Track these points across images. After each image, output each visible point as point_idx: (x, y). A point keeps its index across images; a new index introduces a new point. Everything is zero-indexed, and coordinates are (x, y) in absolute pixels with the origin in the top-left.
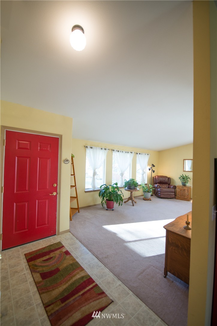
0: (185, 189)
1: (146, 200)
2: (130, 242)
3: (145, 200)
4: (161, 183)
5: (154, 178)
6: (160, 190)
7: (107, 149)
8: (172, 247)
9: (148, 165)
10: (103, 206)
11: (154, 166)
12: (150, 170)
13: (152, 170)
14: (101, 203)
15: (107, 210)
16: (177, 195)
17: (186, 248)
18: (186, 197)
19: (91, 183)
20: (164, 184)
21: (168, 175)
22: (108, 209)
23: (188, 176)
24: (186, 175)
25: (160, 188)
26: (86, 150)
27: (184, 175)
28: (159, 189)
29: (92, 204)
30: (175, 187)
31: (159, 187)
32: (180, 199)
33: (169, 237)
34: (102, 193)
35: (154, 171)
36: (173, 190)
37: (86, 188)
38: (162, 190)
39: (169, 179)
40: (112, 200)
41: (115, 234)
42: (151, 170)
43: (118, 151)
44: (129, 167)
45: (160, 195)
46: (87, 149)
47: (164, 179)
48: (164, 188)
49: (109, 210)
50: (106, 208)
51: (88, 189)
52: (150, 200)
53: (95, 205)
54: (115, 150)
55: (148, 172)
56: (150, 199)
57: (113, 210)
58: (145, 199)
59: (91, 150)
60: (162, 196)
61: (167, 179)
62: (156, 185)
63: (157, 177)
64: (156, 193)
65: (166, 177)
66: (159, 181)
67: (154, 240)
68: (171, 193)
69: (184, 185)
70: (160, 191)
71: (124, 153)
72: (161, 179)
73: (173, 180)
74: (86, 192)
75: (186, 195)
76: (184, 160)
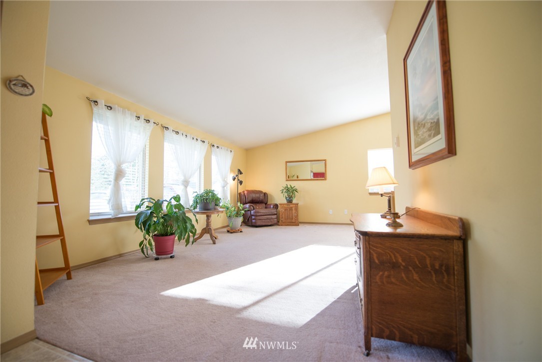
0: (292, 208)
1: (234, 232)
2: (245, 308)
3: (232, 233)
4: (254, 202)
5: (242, 194)
6: (255, 212)
7: (152, 121)
8: (381, 273)
9: (232, 170)
10: (144, 254)
11: (241, 173)
12: (234, 179)
13: (238, 180)
14: (140, 246)
15: (157, 259)
16: (281, 219)
17: (417, 263)
18: (294, 221)
19: (108, 198)
20: (258, 205)
21: (264, 189)
22: (160, 257)
23: (294, 187)
24: (291, 186)
25: (254, 209)
26: (92, 110)
27: (289, 186)
28: (252, 212)
29: (111, 253)
30: (276, 206)
31: (252, 208)
32: (285, 225)
33: (372, 251)
34: (145, 217)
35: (241, 183)
36: (274, 211)
37: (91, 212)
38: (258, 212)
39: (265, 194)
40: (172, 234)
41: (201, 302)
42: (236, 180)
43: (177, 133)
44: (199, 170)
45: (255, 222)
46: (95, 109)
47: (257, 195)
48: (261, 209)
49: (162, 259)
50: (155, 256)
51: (99, 214)
52: (241, 232)
53: (120, 255)
54: (171, 128)
55: (232, 184)
56: (240, 230)
57: (171, 257)
58: (231, 231)
59: (109, 113)
60: (259, 223)
61: (262, 195)
62: (247, 206)
63: (246, 192)
64: (248, 220)
65: (260, 192)
66: (250, 199)
67: (290, 289)
68: (273, 216)
69: (290, 201)
70: (255, 214)
71: (189, 140)
72: (254, 195)
73: (271, 196)
74: (91, 222)
75: (294, 217)
76: (287, 162)
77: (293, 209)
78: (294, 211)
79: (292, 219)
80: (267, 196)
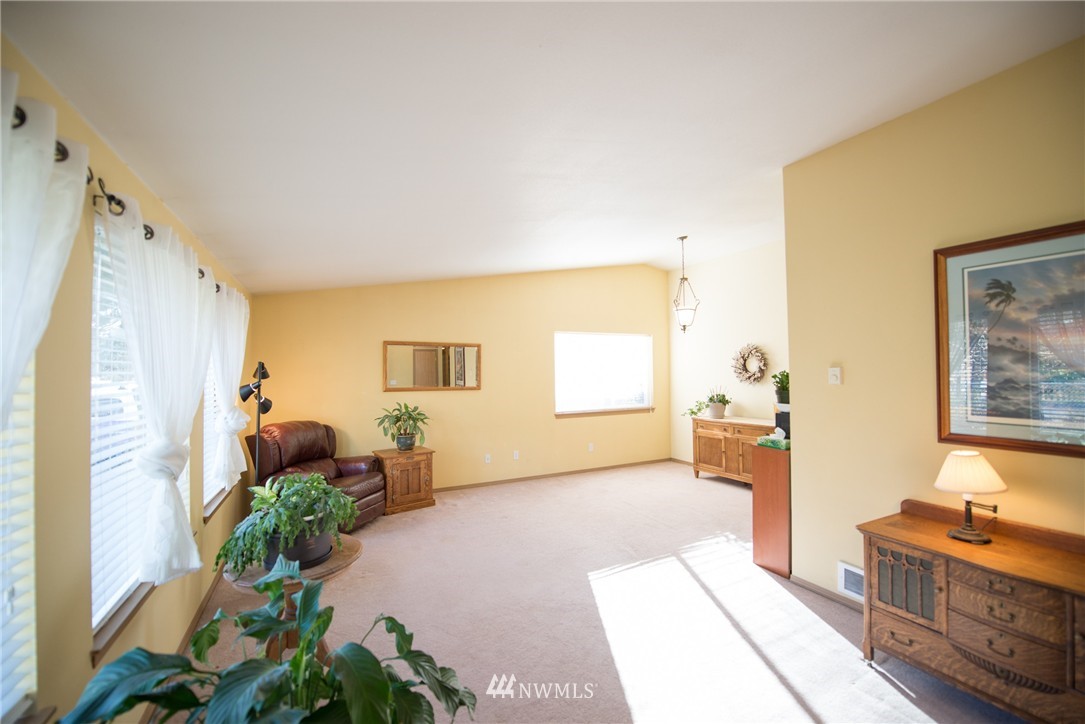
0: (418, 463)
18: (422, 494)
32: (403, 511)
36: (379, 480)
39: (327, 430)
61: (319, 433)
63: (277, 432)
65: (313, 425)
68: (377, 494)
69: (406, 443)
75: (423, 486)
76: (386, 343)
77: (422, 465)
78: (423, 471)
79: (420, 491)
80: (334, 436)
